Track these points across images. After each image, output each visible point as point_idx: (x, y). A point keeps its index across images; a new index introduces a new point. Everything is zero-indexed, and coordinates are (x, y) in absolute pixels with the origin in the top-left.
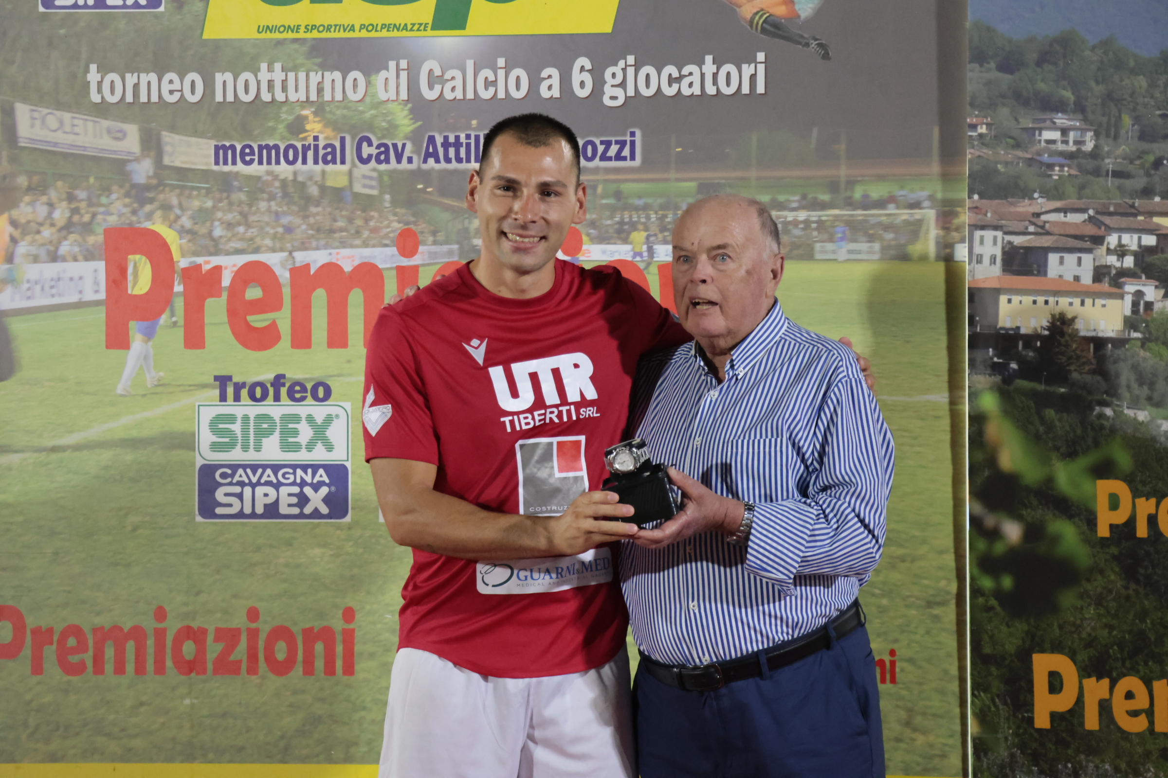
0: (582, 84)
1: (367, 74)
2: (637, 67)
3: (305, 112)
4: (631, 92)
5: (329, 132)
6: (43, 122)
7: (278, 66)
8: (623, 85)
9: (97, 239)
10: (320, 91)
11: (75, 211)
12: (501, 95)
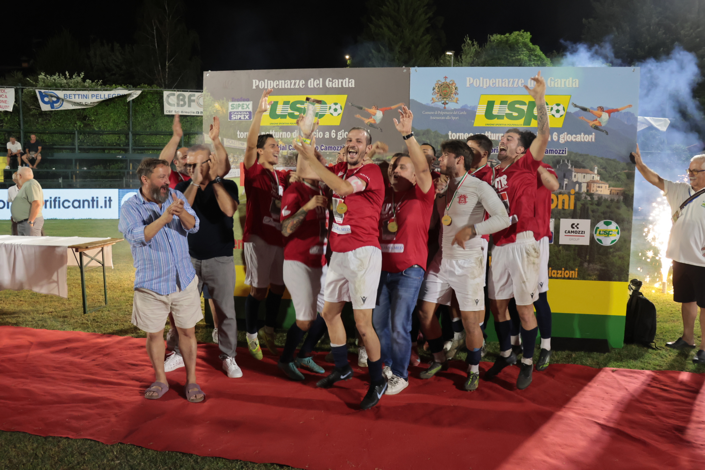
0: (333, 135)
1: (291, 133)
2: (344, 132)
3: (279, 140)
4: (343, 137)
5: (283, 144)
6: (229, 141)
7: (274, 131)
8: (341, 136)
9: (238, 165)
10: (282, 136)
11: (234, 159)
12: (317, 137)
